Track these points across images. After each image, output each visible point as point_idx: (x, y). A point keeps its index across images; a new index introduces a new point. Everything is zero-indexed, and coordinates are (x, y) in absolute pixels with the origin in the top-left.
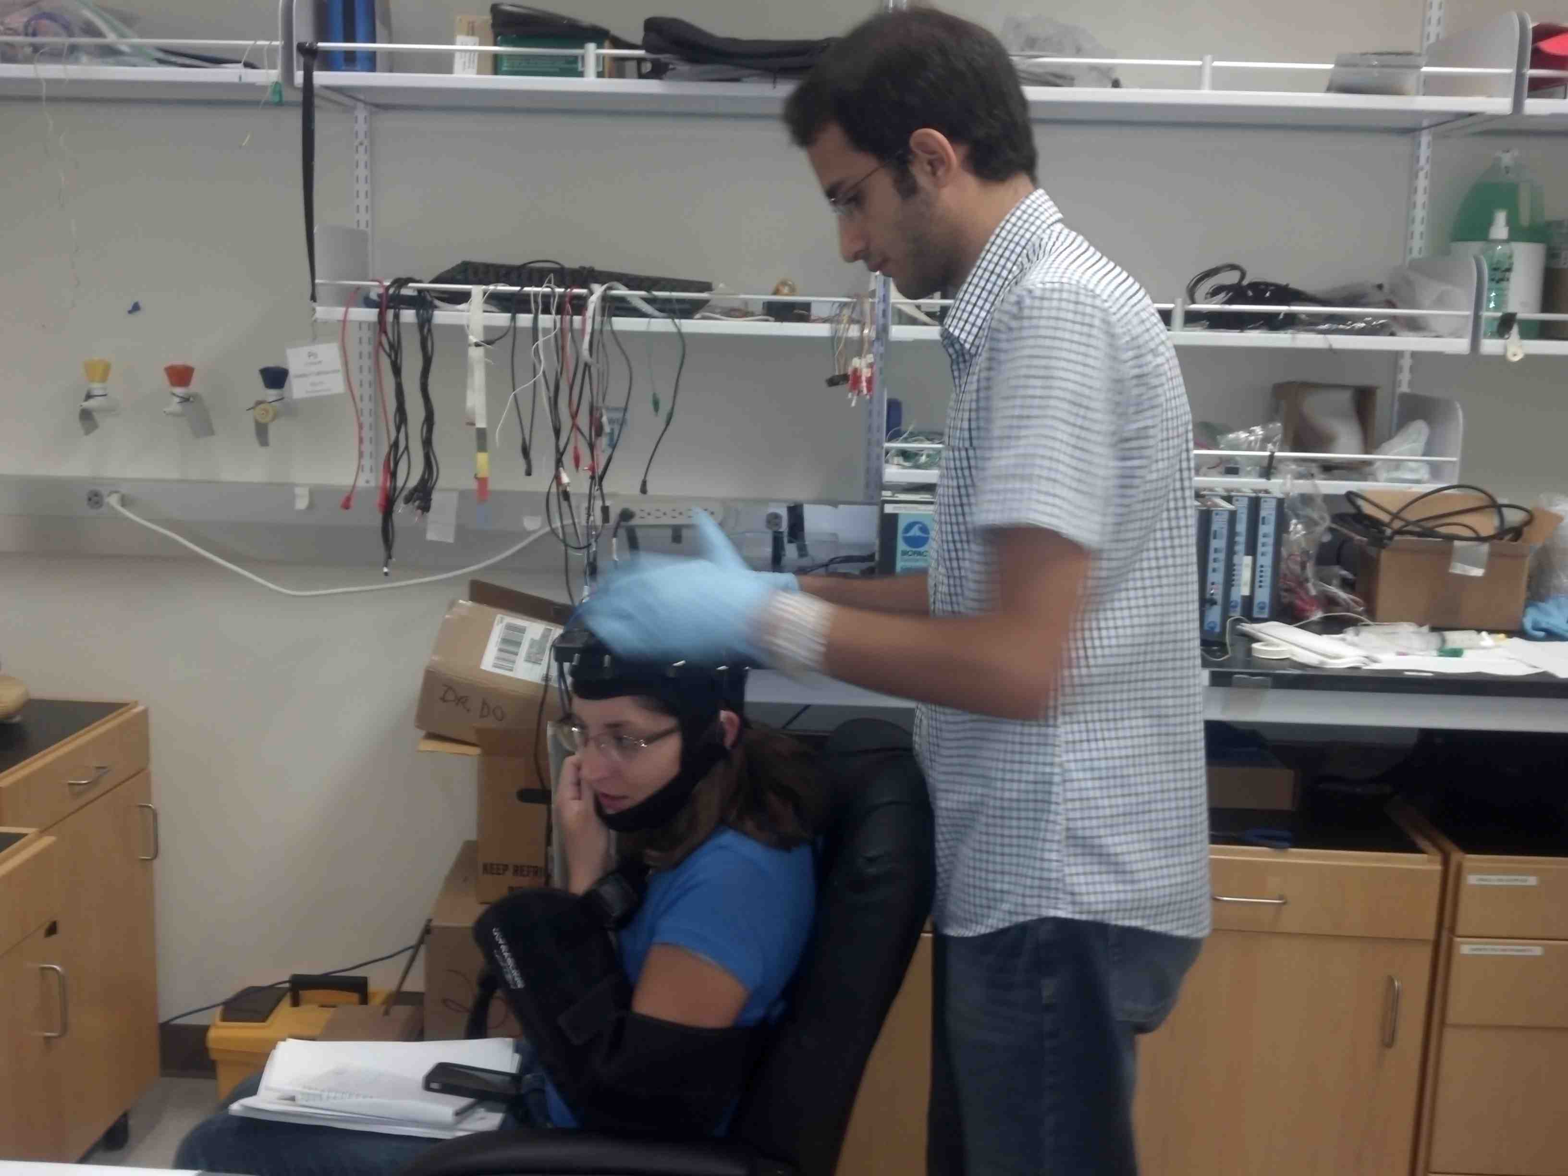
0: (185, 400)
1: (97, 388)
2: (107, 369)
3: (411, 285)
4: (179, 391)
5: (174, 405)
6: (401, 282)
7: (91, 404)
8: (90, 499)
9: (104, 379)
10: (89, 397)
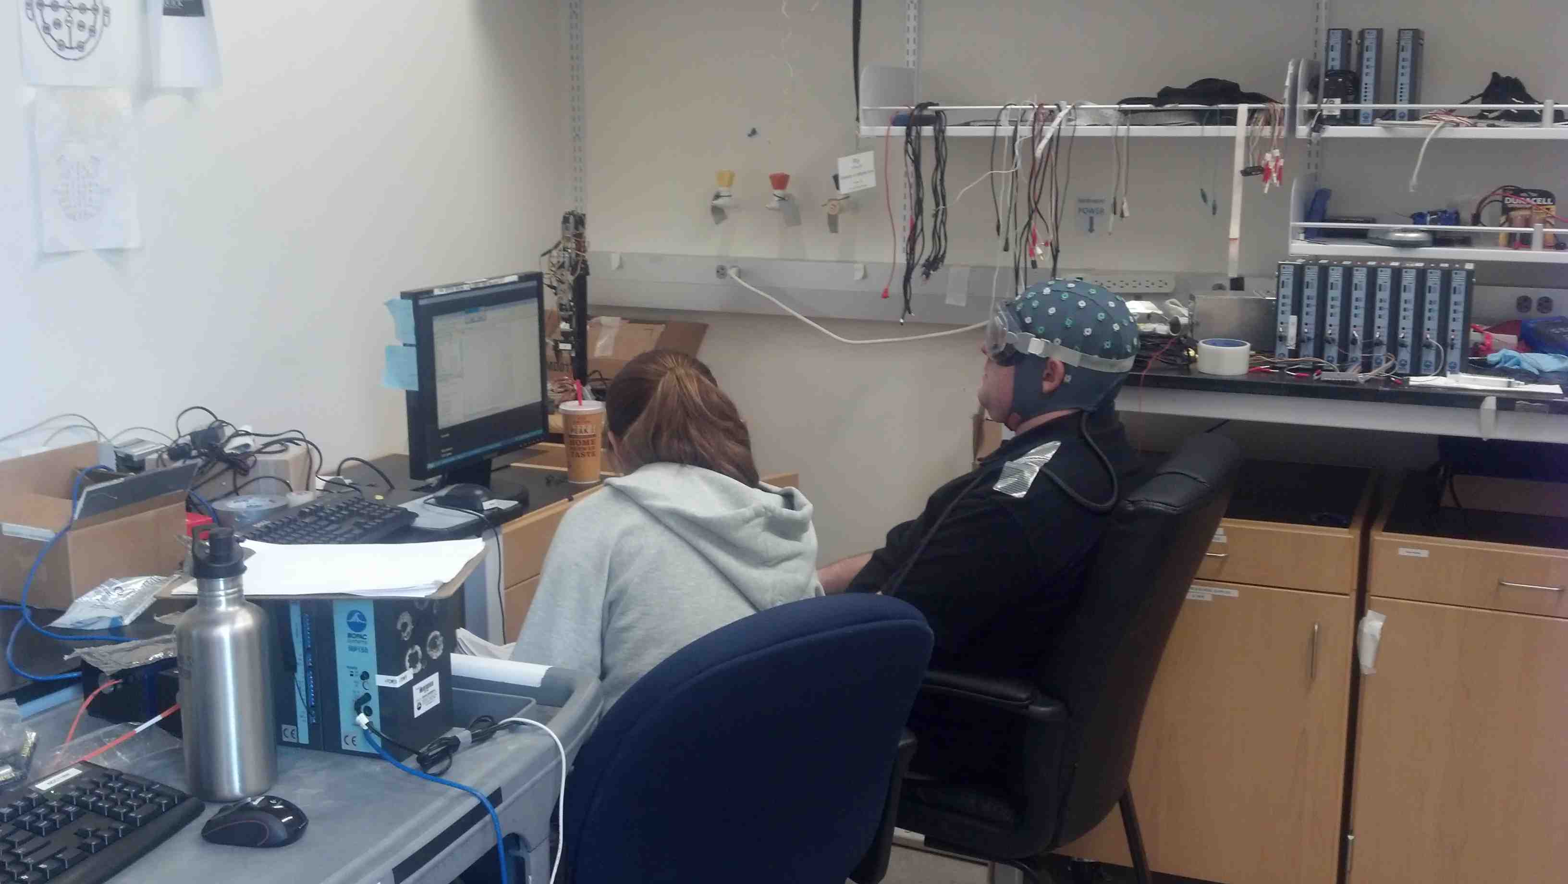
0: (782, 199)
1: (724, 191)
2: (732, 176)
3: (930, 107)
4: (779, 192)
5: (774, 203)
6: (922, 106)
7: (719, 202)
8: (718, 272)
9: (730, 184)
10: (717, 196)
